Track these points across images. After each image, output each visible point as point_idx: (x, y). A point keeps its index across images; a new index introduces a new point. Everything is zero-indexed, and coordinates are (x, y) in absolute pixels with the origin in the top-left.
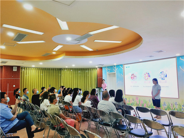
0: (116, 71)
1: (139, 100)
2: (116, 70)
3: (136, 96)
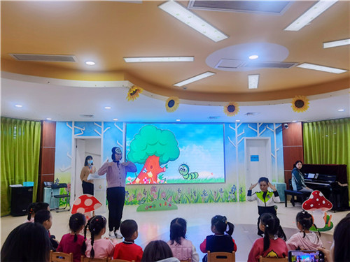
0: (102, 135)
1: (157, 192)
2: (103, 132)
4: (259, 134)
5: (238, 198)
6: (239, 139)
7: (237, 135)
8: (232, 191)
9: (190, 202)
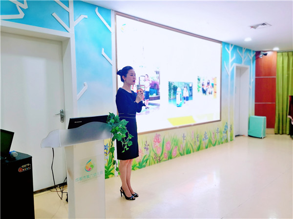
0: (72, 31)
1: (162, 143)
2: (73, 22)
3: (155, 134)
4: (243, 62)
5: (229, 139)
6: (232, 65)
7: (231, 60)
8: (225, 129)
9: (193, 152)
